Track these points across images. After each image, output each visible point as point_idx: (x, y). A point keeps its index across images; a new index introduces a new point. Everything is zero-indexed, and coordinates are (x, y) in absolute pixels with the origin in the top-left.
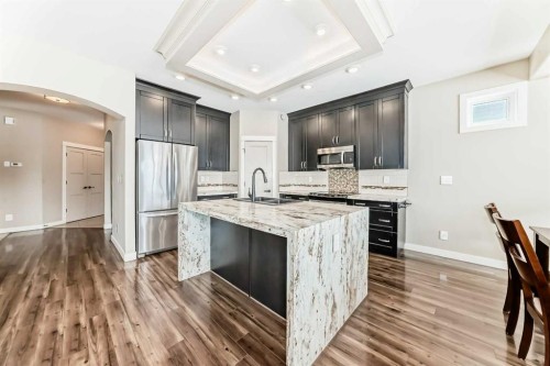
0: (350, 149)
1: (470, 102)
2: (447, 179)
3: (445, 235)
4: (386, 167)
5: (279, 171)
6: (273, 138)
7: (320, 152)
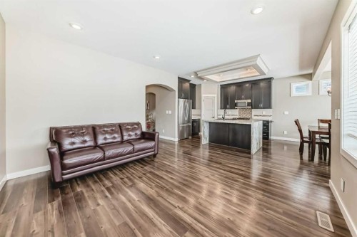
0: (249, 101)
1: (294, 86)
2: (286, 113)
3: (286, 133)
4: (264, 108)
5: (218, 109)
6: (216, 95)
7: (236, 101)
